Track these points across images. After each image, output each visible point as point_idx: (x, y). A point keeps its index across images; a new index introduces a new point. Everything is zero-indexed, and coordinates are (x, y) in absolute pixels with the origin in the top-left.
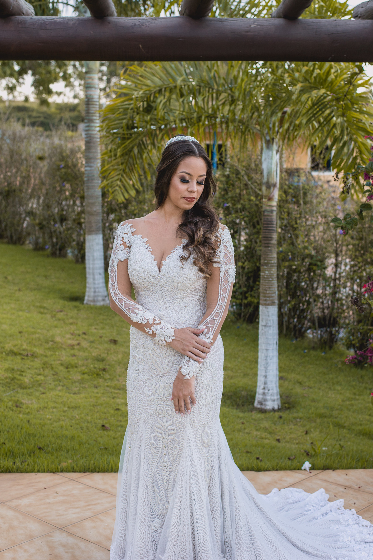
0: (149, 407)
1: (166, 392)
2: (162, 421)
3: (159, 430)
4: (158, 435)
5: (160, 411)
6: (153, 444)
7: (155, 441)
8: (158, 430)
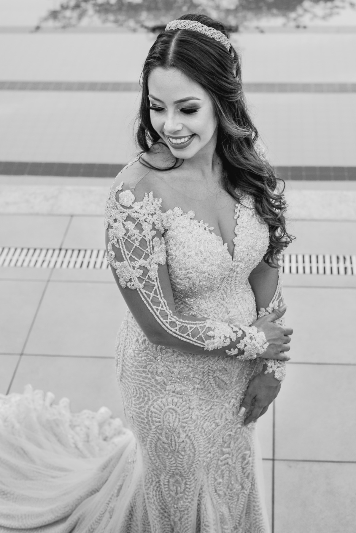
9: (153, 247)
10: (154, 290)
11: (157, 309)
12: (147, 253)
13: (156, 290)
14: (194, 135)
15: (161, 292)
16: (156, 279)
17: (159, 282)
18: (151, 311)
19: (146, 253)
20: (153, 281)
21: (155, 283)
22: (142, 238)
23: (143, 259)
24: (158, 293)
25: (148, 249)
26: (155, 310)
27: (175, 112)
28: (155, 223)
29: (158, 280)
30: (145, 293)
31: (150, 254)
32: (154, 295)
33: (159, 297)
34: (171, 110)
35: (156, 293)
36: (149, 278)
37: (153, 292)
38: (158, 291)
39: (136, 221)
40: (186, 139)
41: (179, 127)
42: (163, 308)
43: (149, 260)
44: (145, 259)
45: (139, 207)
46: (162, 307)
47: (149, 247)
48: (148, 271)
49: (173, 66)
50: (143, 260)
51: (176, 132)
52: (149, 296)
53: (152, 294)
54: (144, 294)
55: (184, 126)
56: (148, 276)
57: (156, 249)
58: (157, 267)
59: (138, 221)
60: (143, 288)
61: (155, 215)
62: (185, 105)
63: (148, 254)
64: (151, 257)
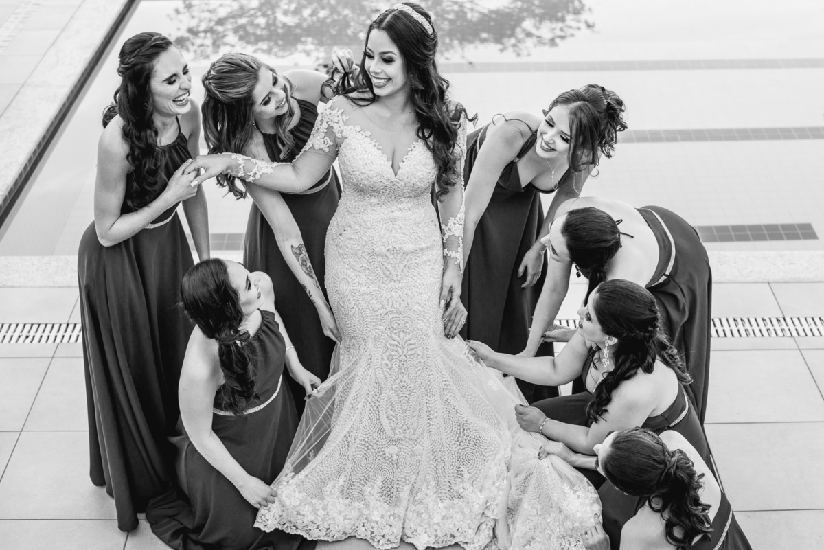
0: (379, 323)
1: (402, 302)
2: (399, 336)
3: (395, 348)
4: (393, 353)
5: (395, 326)
6: (387, 365)
7: (390, 361)
8: (392, 347)
14: (390, 79)
27: (378, 61)
34: (376, 58)
40: (383, 81)
41: (379, 71)
49: (384, 29)
51: (376, 73)
55: (383, 71)
62: (386, 56)
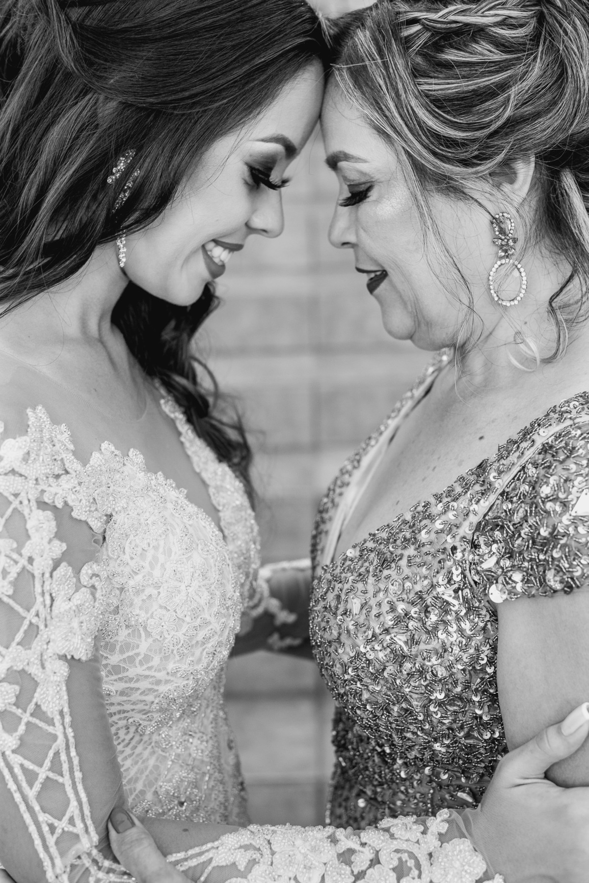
9: (52, 600)
10: (51, 754)
11: (52, 828)
12: (35, 620)
13: (57, 754)
15: (76, 761)
16: (61, 713)
17: (71, 726)
18: (32, 829)
19: (31, 624)
20: (51, 722)
21: (58, 730)
22: (24, 568)
23: (18, 644)
24: (65, 767)
25: (38, 606)
26: (46, 829)
28: (71, 503)
29: (68, 719)
30: (22, 766)
31: (42, 627)
32: (51, 775)
33: (66, 780)
35: (56, 767)
36: (38, 712)
37: (47, 763)
38: (63, 757)
39: (10, 503)
42: (74, 826)
43: (37, 645)
44: (25, 643)
45: (20, 454)
46: (71, 821)
47: (39, 599)
48: (36, 684)
50: (19, 647)
52: (31, 777)
53: (43, 773)
54: (17, 770)
56: (36, 704)
57: (61, 605)
58: (63, 669)
59: (15, 504)
60: (14, 752)
61: (64, 478)
63: (38, 627)
64: (44, 634)
